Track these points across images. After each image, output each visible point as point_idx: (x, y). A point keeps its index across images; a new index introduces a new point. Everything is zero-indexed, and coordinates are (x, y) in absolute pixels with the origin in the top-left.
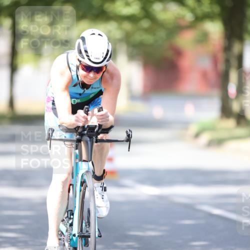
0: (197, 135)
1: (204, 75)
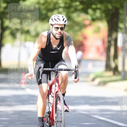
0: (93, 80)
1: (98, 49)
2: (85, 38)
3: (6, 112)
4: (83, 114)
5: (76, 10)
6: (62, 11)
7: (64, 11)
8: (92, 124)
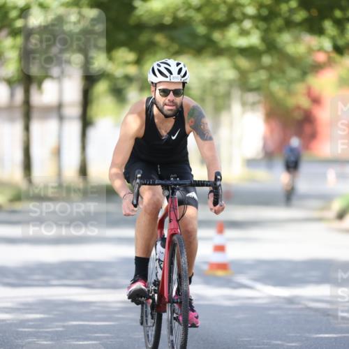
2: (316, 101)
3: (104, 305)
4: (317, 310)
5: (289, 24)
6: (251, 28)
7: (257, 27)
8: (340, 338)
